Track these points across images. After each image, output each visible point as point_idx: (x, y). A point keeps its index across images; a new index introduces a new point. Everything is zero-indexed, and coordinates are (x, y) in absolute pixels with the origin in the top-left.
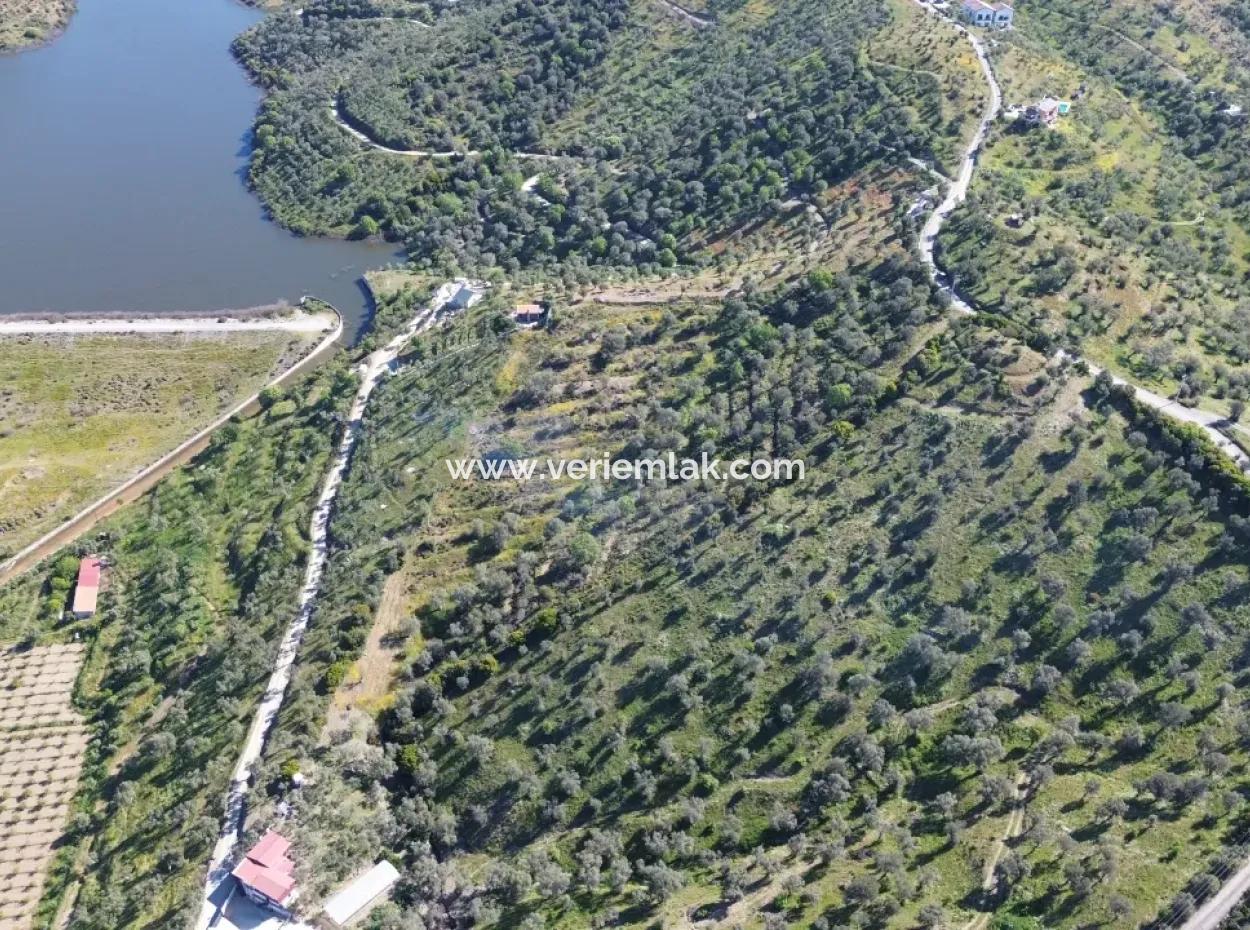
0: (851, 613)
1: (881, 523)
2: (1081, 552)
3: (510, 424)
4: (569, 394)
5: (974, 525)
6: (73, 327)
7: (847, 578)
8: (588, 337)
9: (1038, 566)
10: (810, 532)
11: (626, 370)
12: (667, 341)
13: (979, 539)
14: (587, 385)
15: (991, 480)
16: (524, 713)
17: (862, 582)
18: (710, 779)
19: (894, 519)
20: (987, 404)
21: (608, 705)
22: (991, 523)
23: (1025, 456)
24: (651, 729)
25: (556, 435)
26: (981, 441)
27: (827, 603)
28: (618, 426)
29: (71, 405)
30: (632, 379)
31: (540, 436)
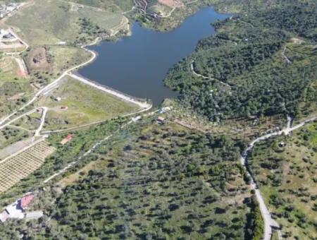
0: (146, 218)
1: (170, 202)
2: (204, 236)
3: (137, 141)
4: (153, 140)
5: (188, 214)
6: (109, 91)
7: (152, 210)
8: (167, 130)
9: (192, 233)
10: (154, 195)
11: (170, 140)
12: (184, 138)
13: (185, 219)
14: (158, 140)
15: (202, 206)
16: (81, 200)
17: (154, 213)
18: (94, 234)
19: (174, 203)
20: (218, 188)
21: (93, 207)
22: (191, 217)
23: (214, 205)
24: (95, 217)
25: (144, 148)
26: (207, 195)
27: (143, 213)
28: (158, 152)
29: (97, 105)
30: (169, 143)
31: (141, 147)
